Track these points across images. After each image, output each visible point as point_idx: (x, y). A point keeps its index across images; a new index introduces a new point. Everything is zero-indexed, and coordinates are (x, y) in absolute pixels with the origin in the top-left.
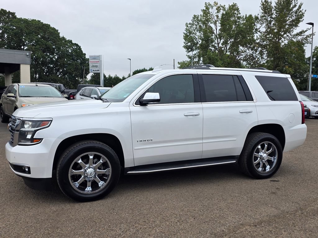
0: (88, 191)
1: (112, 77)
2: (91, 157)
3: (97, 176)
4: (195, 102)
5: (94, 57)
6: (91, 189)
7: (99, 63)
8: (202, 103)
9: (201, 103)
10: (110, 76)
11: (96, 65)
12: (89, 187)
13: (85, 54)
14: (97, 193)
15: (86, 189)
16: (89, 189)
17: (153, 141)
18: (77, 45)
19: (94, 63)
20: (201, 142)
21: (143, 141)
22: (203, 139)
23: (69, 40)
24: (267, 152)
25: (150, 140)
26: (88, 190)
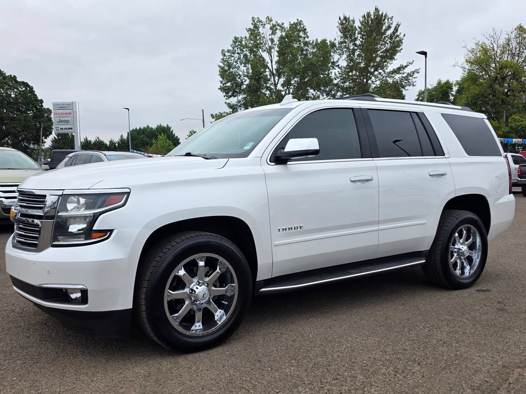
0: (196, 330)
1: (90, 142)
2: (202, 264)
3: (211, 300)
4: (362, 158)
5: (62, 106)
6: (201, 327)
7: (72, 115)
8: (374, 159)
9: (372, 159)
10: (86, 139)
11: (66, 119)
12: (198, 322)
13: (42, 101)
14: (213, 333)
15: (193, 328)
16: (198, 326)
17: (304, 228)
18: (25, 84)
19: (61, 115)
20: (377, 228)
21: (287, 229)
22: (378, 222)
23: (11, 75)
24: (466, 243)
25: (299, 227)
26: (197, 328)
